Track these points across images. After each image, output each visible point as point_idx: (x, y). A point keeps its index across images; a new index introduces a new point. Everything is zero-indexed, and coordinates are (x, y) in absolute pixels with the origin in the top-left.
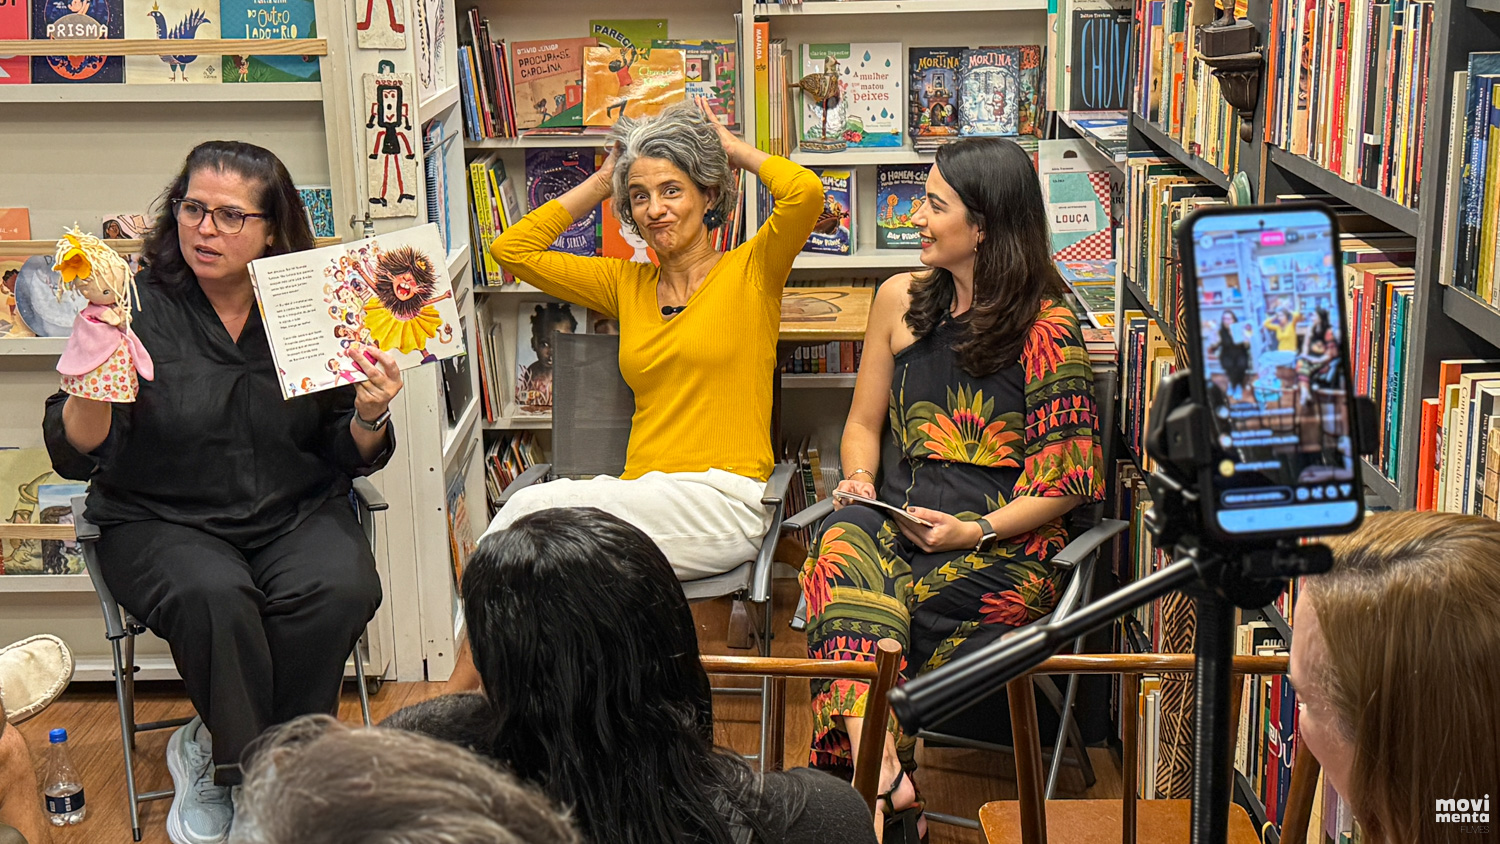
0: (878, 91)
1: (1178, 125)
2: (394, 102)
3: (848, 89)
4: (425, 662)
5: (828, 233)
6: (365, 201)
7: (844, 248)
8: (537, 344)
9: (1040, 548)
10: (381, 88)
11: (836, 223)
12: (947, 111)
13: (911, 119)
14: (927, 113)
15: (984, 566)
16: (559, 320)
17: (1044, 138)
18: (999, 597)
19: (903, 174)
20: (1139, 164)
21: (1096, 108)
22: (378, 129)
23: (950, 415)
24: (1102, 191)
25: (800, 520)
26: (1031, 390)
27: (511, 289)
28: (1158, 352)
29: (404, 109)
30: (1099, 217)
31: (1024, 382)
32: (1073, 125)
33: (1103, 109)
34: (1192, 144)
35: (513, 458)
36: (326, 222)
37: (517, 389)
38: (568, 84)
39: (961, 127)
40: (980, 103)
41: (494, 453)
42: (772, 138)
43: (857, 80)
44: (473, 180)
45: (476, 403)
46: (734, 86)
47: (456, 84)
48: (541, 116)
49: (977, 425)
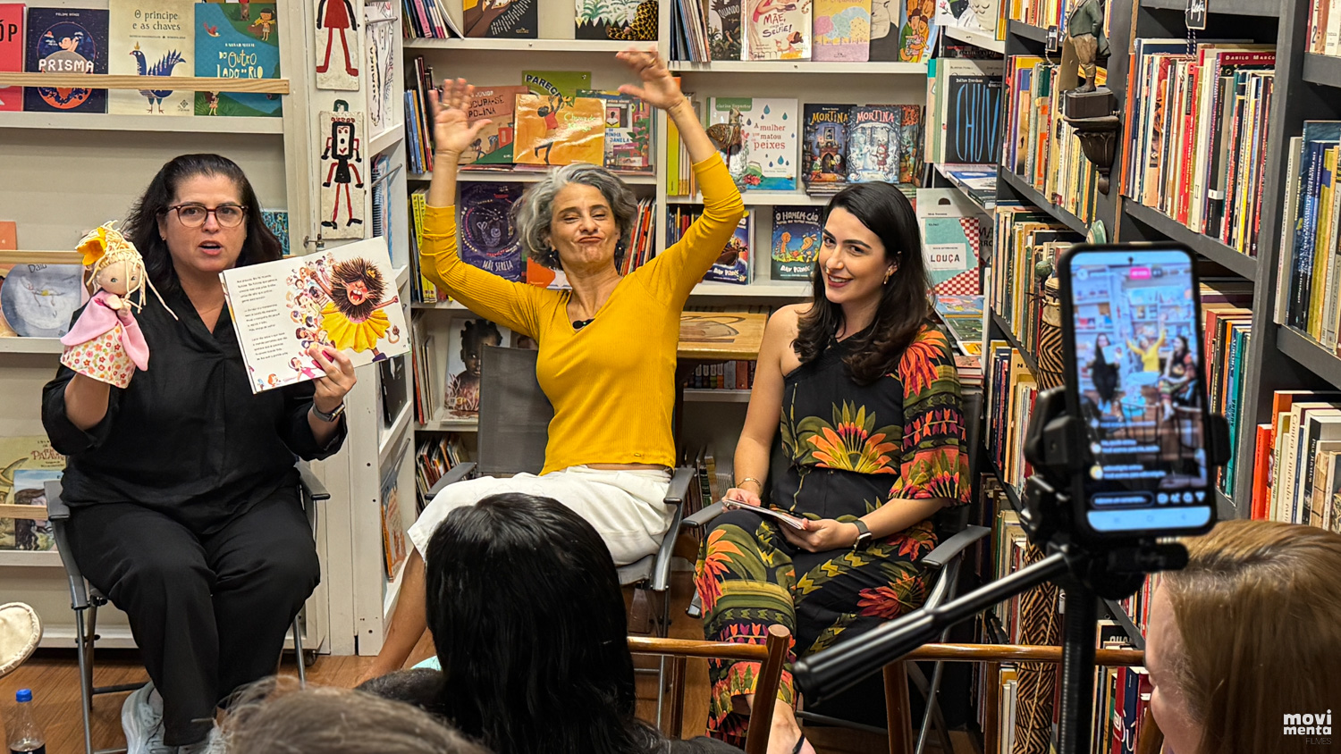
0: (777, 141)
1: (1042, 179)
2: (347, 138)
3: (749, 138)
4: (356, 638)
5: (727, 265)
6: (318, 224)
7: (742, 278)
8: (466, 356)
9: (912, 550)
10: (336, 124)
11: (735, 256)
12: (836, 160)
13: (804, 166)
14: (818, 162)
15: (862, 564)
16: (486, 335)
17: (922, 187)
18: (875, 592)
19: (796, 215)
20: (1006, 212)
21: (968, 162)
22: (331, 160)
23: (835, 429)
24: (972, 235)
25: (698, 518)
26: (908, 405)
27: (444, 306)
28: (1020, 378)
29: (355, 143)
30: (968, 257)
31: (902, 398)
32: (948, 176)
33: (975, 162)
34: (1054, 195)
35: (441, 457)
37: (446, 395)
38: (501, 126)
39: (849, 175)
40: (866, 153)
41: (424, 452)
42: (681, 178)
43: (758, 130)
44: (414, 208)
45: (410, 407)
46: (648, 132)
47: (403, 123)
48: (477, 154)
49: (860, 437)
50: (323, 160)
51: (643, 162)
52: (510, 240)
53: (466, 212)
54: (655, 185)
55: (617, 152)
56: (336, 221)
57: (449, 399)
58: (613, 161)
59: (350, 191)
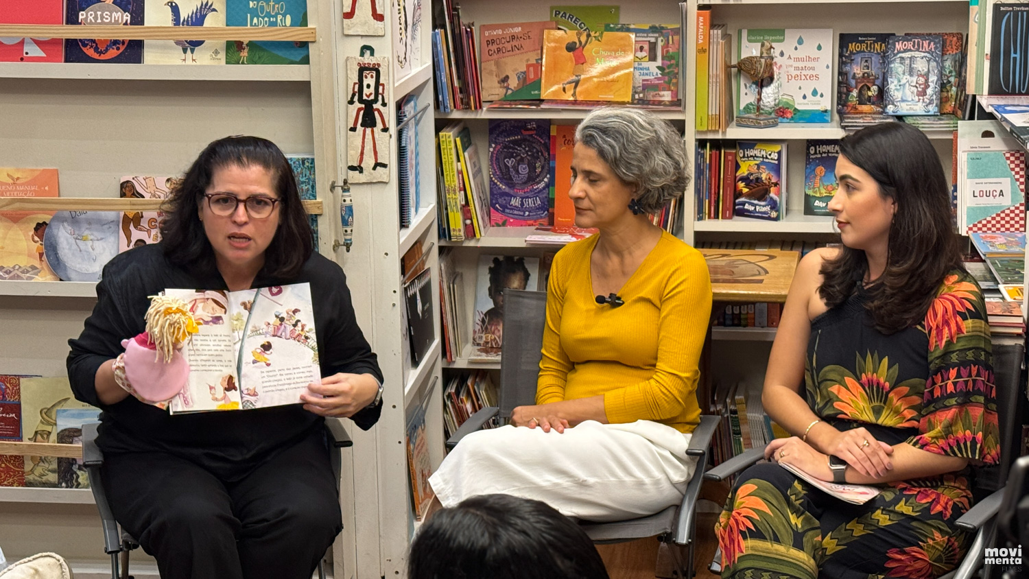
0: (811, 72)
2: (372, 82)
3: (782, 70)
5: (759, 200)
6: (345, 169)
7: (774, 214)
8: (495, 291)
9: (945, 508)
10: (362, 69)
11: (767, 191)
12: (874, 91)
13: (839, 98)
14: (855, 93)
15: (890, 522)
16: (514, 272)
17: (964, 119)
18: (904, 553)
19: (830, 148)
21: (1012, 94)
22: (357, 105)
23: (858, 379)
24: (1017, 170)
25: (721, 471)
26: (933, 357)
27: (472, 244)
29: (381, 88)
30: (1013, 193)
31: (927, 350)
32: (990, 108)
33: (1019, 94)
35: (469, 394)
36: (310, 187)
37: (475, 332)
38: (529, 63)
39: (886, 106)
40: (905, 84)
41: (452, 389)
42: (710, 114)
43: (791, 62)
44: (442, 147)
45: (438, 344)
46: (677, 65)
47: (430, 63)
48: (505, 90)
49: (883, 389)
50: (349, 105)
51: (672, 97)
52: (538, 176)
53: (494, 148)
54: (683, 121)
55: (647, 87)
56: (362, 165)
57: (477, 335)
58: (641, 95)
59: (376, 136)
